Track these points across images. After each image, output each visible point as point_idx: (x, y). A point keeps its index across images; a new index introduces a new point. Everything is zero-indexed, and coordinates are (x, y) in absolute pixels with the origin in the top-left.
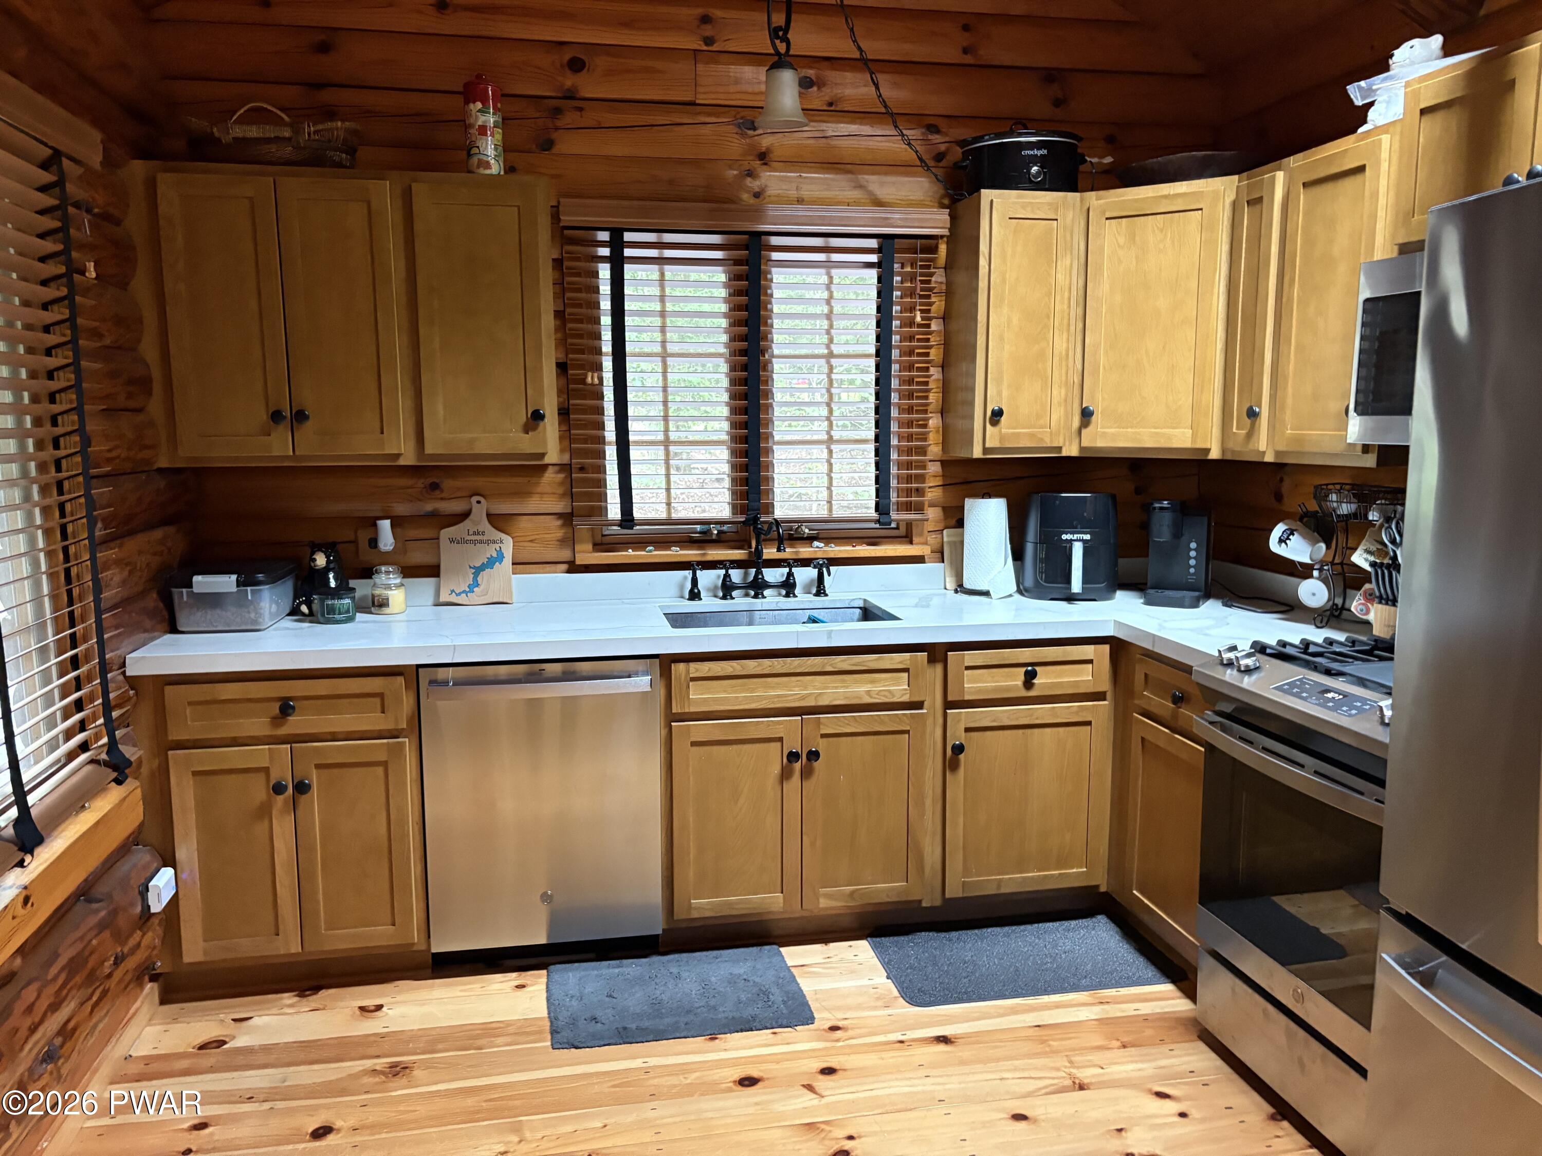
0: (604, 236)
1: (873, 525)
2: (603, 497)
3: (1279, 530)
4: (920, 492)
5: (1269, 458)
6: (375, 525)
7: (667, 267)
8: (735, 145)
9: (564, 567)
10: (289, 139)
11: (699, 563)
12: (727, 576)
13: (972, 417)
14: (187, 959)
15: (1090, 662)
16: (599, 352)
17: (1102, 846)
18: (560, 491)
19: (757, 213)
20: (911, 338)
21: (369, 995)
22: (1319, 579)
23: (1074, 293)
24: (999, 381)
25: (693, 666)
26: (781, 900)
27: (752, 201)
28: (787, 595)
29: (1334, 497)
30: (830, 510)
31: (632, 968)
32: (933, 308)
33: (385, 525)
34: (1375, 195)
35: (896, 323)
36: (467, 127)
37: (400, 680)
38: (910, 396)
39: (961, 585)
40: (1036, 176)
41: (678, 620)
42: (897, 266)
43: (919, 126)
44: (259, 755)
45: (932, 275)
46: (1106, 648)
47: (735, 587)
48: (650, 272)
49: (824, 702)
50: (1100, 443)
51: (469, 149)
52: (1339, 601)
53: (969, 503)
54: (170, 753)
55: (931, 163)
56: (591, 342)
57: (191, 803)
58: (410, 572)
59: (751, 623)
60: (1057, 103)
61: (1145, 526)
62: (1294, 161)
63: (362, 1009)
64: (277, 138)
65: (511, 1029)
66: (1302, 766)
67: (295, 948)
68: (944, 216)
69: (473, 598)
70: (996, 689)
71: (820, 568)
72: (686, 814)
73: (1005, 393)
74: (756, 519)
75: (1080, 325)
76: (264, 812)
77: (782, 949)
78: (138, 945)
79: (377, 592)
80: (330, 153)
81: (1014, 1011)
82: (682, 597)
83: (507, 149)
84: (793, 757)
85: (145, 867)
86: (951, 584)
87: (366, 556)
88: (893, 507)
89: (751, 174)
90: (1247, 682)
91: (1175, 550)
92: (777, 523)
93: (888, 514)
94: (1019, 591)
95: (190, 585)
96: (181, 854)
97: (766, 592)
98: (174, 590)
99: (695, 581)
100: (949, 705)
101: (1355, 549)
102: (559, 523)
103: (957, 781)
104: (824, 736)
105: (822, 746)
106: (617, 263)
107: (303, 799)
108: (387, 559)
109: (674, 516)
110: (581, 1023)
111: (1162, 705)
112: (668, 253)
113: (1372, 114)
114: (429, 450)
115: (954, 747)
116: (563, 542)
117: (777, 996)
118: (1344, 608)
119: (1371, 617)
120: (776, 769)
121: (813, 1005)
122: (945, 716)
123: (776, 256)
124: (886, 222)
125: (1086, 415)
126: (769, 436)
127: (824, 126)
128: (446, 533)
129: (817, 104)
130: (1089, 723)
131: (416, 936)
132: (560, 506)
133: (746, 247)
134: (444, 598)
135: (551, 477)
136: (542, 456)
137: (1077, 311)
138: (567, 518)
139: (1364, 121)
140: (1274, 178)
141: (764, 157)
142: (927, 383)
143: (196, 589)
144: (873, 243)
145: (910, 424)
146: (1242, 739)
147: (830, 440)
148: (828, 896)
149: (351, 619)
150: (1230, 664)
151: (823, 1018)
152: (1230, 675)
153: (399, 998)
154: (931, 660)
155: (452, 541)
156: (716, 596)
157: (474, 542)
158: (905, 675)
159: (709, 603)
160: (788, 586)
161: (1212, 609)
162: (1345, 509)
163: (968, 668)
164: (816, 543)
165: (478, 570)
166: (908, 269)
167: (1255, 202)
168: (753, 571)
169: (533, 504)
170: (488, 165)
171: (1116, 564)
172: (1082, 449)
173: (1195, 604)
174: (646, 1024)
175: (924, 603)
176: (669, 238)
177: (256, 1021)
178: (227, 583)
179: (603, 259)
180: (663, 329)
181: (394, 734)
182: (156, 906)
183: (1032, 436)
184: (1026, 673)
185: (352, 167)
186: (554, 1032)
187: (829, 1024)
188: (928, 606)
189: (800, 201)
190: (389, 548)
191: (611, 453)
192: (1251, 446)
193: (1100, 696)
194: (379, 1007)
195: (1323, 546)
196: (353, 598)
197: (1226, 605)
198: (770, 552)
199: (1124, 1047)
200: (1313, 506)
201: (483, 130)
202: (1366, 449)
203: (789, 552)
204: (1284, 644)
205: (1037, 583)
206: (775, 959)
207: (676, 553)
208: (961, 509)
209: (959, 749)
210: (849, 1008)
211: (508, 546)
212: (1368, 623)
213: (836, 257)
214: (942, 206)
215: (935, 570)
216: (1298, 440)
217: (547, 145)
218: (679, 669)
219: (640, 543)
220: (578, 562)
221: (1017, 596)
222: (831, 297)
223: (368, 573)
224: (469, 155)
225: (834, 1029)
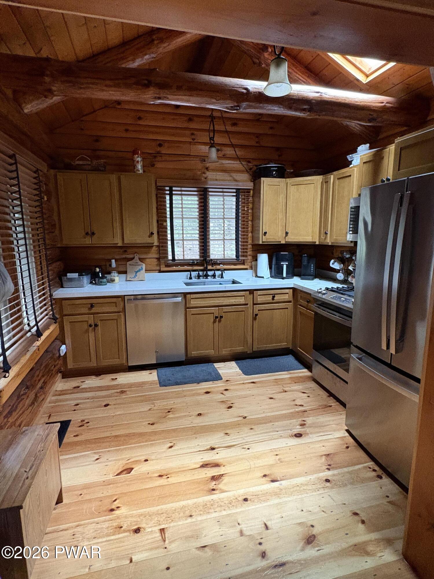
0: (167, 188)
1: (235, 260)
2: (167, 254)
3: (332, 261)
4: (246, 252)
5: (330, 244)
6: (111, 261)
7: (183, 196)
8: (200, 165)
9: (158, 271)
10: (90, 164)
11: (192, 270)
12: (199, 273)
13: (259, 234)
14: (69, 367)
15: (288, 293)
16: (166, 217)
17: (291, 338)
18: (157, 252)
19: (206, 183)
20: (244, 214)
21: (114, 376)
22: (342, 273)
23: (284, 204)
24: (266, 224)
25: (192, 295)
26: (213, 352)
27: (204, 180)
28: (214, 278)
29: (345, 253)
30: (224, 257)
31: (178, 368)
32: (250, 207)
33: (113, 261)
34: (353, 181)
35: (240, 210)
36: (134, 161)
37: (120, 299)
38: (244, 228)
39: (257, 275)
40: (275, 174)
41: (187, 284)
42: (240, 196)
43: (246, 161)
44: (85, 318)
45: (249, 198)
46: (291, 290)
47: (201, 276)
48: (179, 197)
49: (224, 304)
50: (290, 240)
51: (134, 166)
52: (346, 278)
53: (258, 255)
54: (64, 317)
55: (249, 171)
56: (164, 215)
57: (69, 330)
58: (120, 273)
59: (204, 285)
60: (279, 156)
61: (301, 261)
62: (335, 173)
63: (112, 379)
64: (87, 164)
65: (149, 383)
66: (336, 315)
67: (95, 365)
68: (252, 184)
69: (135, 279)
70: (265, 300)
71: (222, 271)
72: (190, 332)
73: (267, 228)
74: (206, 259)
75: (285, 212)
76: (87, 331)
77: (214, 364)
78: (58, 364)
79: (112, 278)
80: (100, 168)
81: (269, 376)
82: (187, 279)
83: (144, 166)
84: (216, 317)
85: (59, 345)
86: (254, 275)
87: (109, 269)
88: (240, 256)
89: (204, 173)
90: (324, 297)
91: (307, 267)
92: (212, 260)
93: (239, 258)
94: (271, 277)
95: (66, 276)
96: (67, 341)
97: (209, 277)
98: (63, 277)
99: (191, 275)
100: (254, 304)
101: (349, 266)
102: (157, 260)
103: (256, 323)
104: (224, 312)
105: (223, 315)
106: (171, 195)
107: (97, 328)
108: (114, 269)
109: (185, 258)
110: (166, 381)
111: (304, 303)
112: (183, 193)
113: (353, 162)
114: (125, 242)
115: (255, 314)
116: (157, 265)
117: (213, 374)
118: (347, 280)
119: (353, 282)
120: (212, 320)
121: (222, 376)
122: (253, 307)
123: (210, 193)
124: (237, 185)
125: (287, 233)
126: (209, 238)
127: (222, 161)
128: (128, 263)
129: (221, 156)
130: (287, 308)
131: (124, 362)
132: (157, 256)
133: (203, 191)
134: (128, 279)
135: (154, 248)
136: (153, 243)
137: (284, 208)
138: (158, 259)
139: (351, 164)
140: (330, 177)
141: (207, 169)
142: (248, 225)
143: (68, 277)
144: (235, 191)
145: (244, 235)
146: (323, 310)
147: (224, 239)
148: (225, 351)
149: (106, 284)
150: (320, 293)
151: (224, 379)
152: (320, 295)
153: (121, 376)
154: (250, 293)
155: (130, 265)
156: (196, 278)
157: (136, 265)
158: (244, 297)
159: (194, 280)
160: (214, 276)
161: (317, 281)
162: (348, 256)
163: (259, 295)
164: (221, 265)
165: (136, 272)
166: (243, 197)
167: (327, 182)
168: (205, 272)
169: (150, 256)
170: (139, 171)
171: (294, 270)
172: (286, 242)
173: (313, 279)
174: (182, 381)
175: (248, 280)
176: (183, 189)
177: (87, 382)
178: (75, 275)
179: (167, 194)
180: (182, 211)
181: (119, 312)
182: (62, 354)
183: (274, 238)
184: (273, 296)
185: (105, 171)
186: (160, 383)
187: (226, 380)
188: (249, 280)
189: (216, 180)
190: (115, 266)
191: (169, 243)
192: (326, 241)
193: (290, 302)
194: (116, 379)
195: (342, 265)
196: (107, 279)
197: (320, 279)
198: (210, 267)
199: (295, 383)
200: (340, 255)
201: (138, 162)
202: (351, 242)
203: (214, 267)
204: (332, 288)
205: (275, 275)
206: (212, 366)
207: (186, 268)
208: (257, 256)
209: (256, 315)
210: (230, 376)
211: (144, 266)
212: (352, 283)
213: (225, 194)
214: (251, 181)
215: (250, 272)
216: (336, 239)
217: (153, 165)
218: (188, 296)
219: (177, 265)
220: (161, 270)
221: (270, 278)
222: (224, 204)
223: (109, 273)
224: (134, 168)
225: (227, 381)
